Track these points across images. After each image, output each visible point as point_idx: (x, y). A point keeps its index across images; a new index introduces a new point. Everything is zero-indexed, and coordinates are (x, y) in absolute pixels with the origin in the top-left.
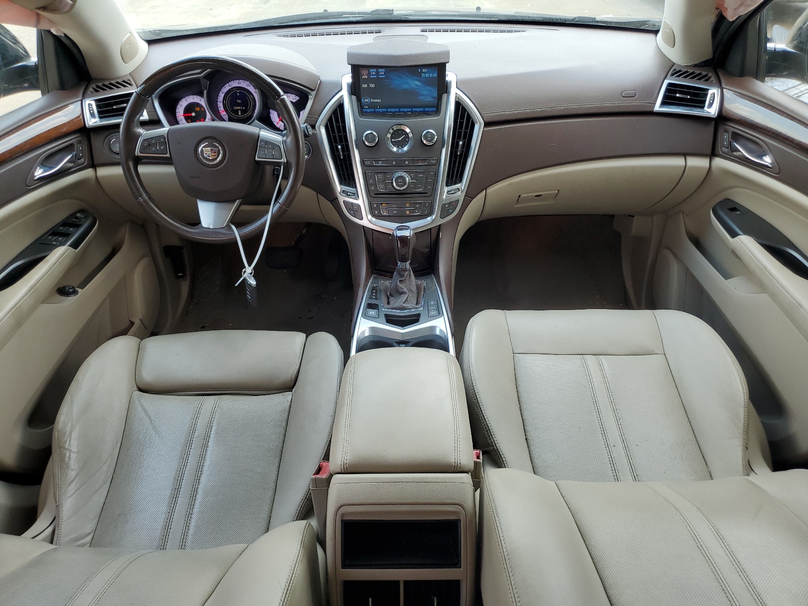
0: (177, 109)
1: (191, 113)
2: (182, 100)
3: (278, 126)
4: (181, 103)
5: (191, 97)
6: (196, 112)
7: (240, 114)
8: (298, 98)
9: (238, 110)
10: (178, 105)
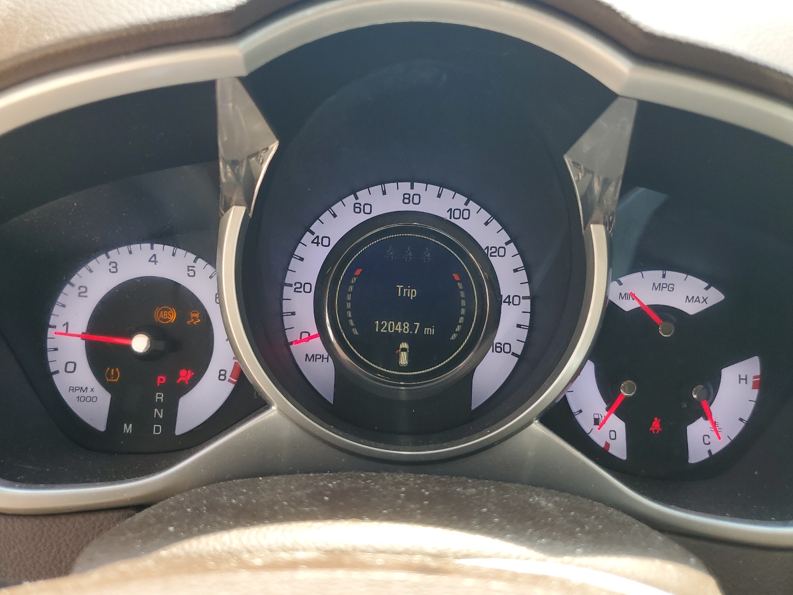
0: (56, 309)
1: (130, 336)
2: (92, 264)
3: (599, 437)
4: (81, 277)
5: (142, 251)
6: (155, 331)
7: (404, 359)
8: (715, 296)
9: (400, 337)
10: (67, 289)
